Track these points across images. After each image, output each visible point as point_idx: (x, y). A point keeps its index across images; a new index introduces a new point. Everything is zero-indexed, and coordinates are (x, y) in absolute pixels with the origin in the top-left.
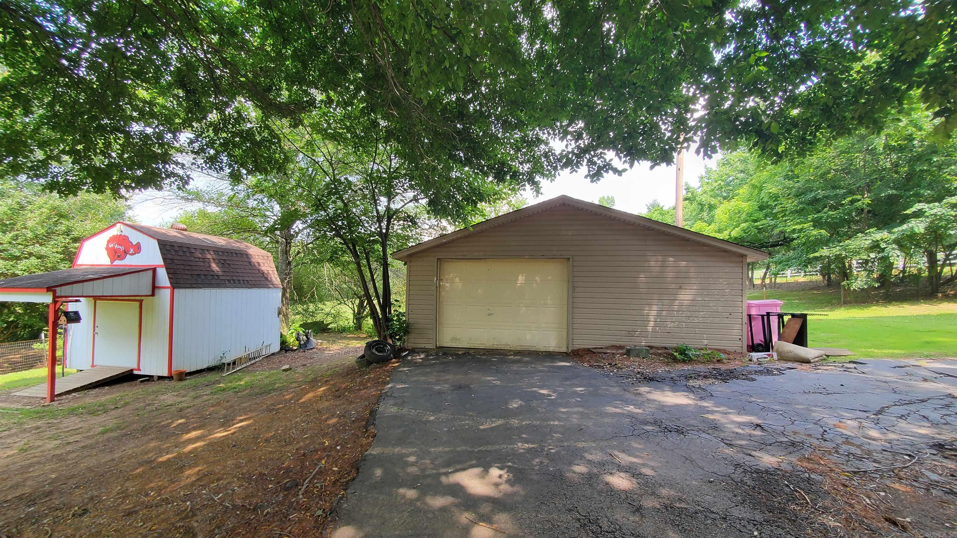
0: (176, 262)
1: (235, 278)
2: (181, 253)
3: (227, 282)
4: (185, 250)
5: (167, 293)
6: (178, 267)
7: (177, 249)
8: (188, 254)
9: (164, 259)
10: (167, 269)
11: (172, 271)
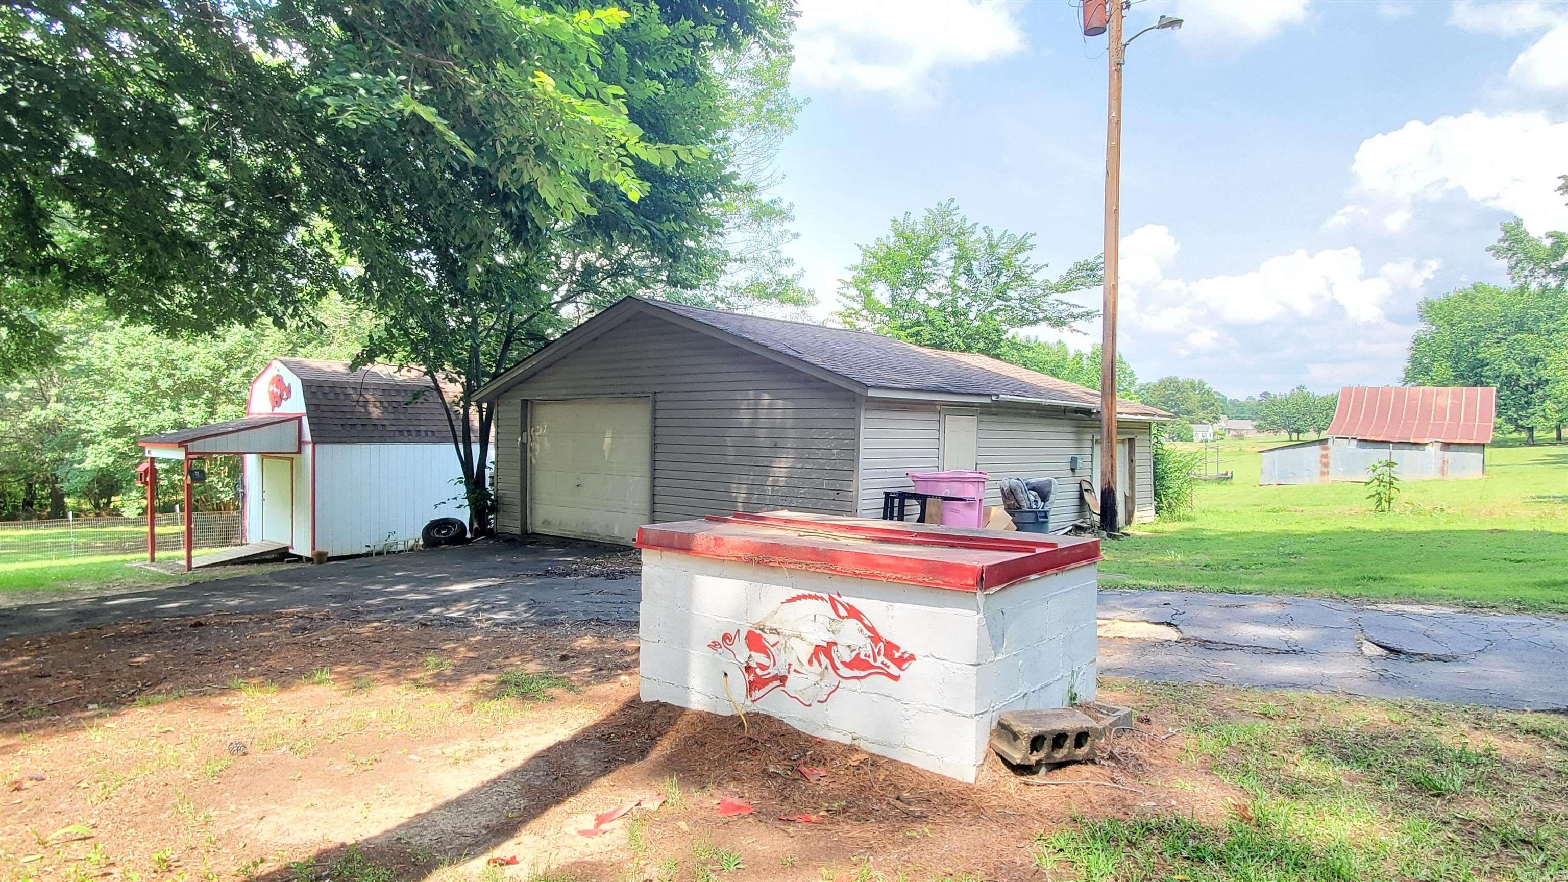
0: (322, 408)
1: (411, 428)
2: (332, 396)
3: (397, 433)
4: (338, 390)
5: (308, 449)
6: (325, 415)
7: (327, 390)
8: (342, 397)
9: (307, 405)
10: (309, 418)
11: (315, 420)
